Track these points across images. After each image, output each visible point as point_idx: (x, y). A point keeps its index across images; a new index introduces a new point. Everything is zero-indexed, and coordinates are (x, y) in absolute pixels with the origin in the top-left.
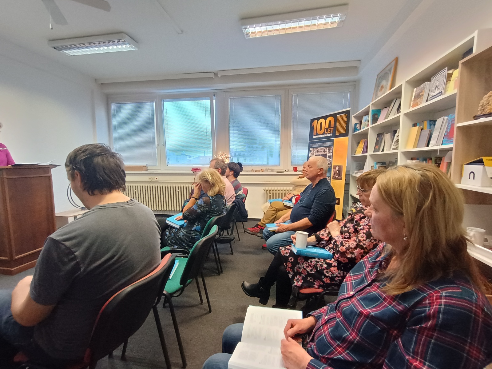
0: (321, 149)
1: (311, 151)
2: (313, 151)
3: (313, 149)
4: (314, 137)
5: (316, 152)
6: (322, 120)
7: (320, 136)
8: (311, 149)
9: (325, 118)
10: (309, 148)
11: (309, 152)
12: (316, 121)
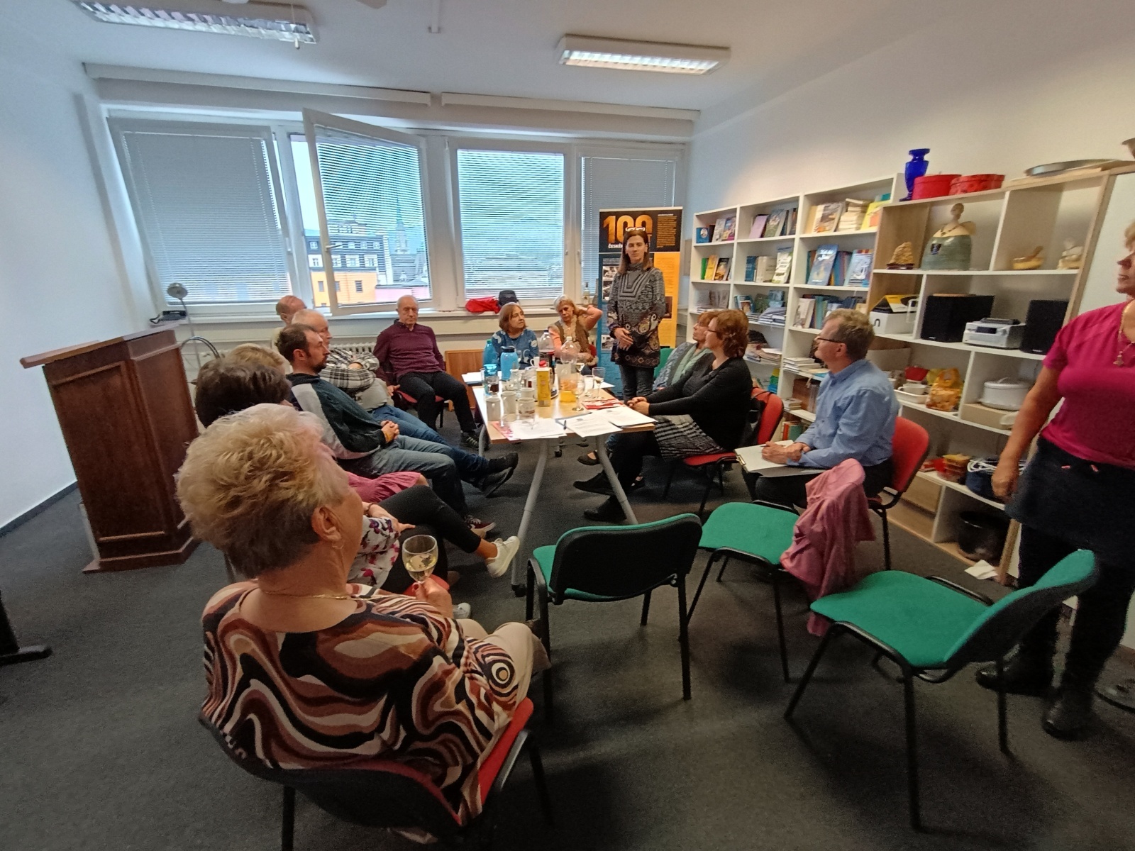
1: (607, 271)
2: (610, 272)
3: (611, 268)
4: (610, 246)
6: (629, 219)
8: (604, 268)
9: (634, 215)
10: (601, 265)
11: (601, 273)
12: (614, 217)
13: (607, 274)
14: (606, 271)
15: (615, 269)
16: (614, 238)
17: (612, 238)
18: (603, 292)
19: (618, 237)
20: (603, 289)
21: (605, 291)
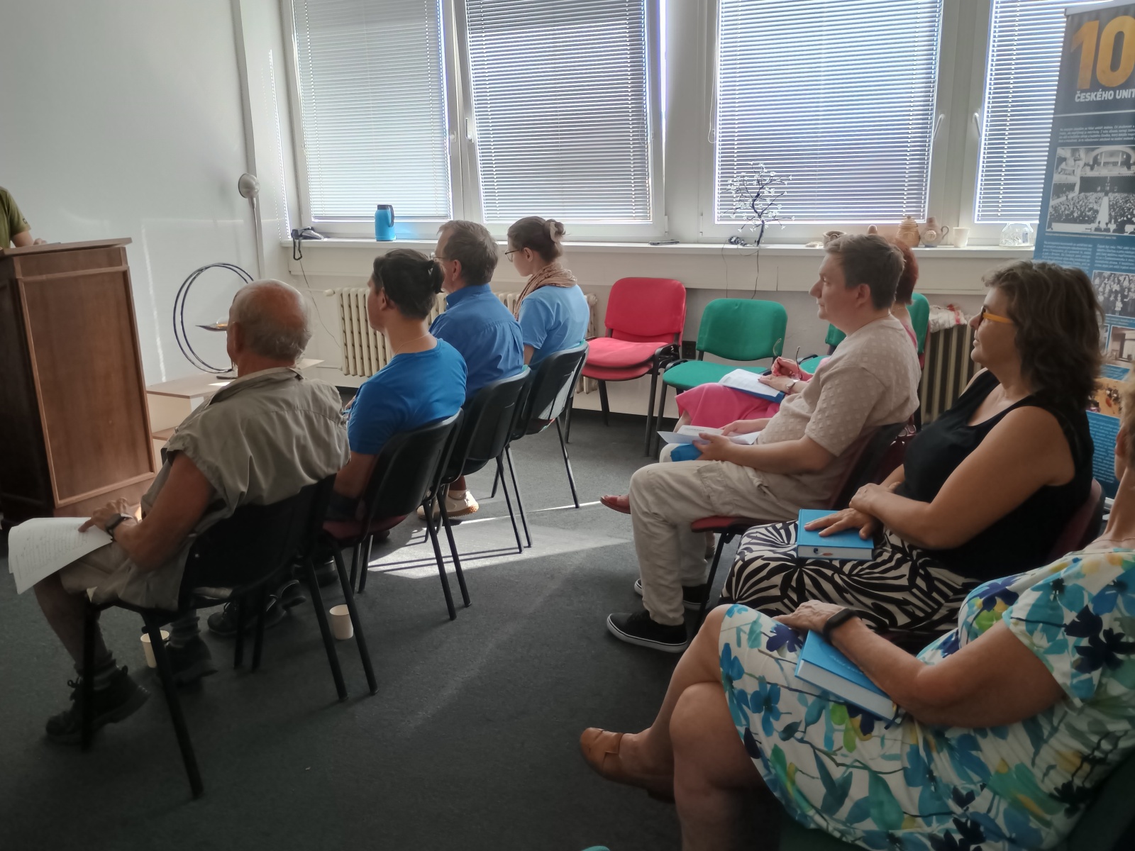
0: (1112, 154)
2: (1071, 162)
3: (1074, 151)
4: (1081, 97)
5: (1086, 165)
6: (1127, 26)
7: (1108, 95)
8: (1062, 152)
10: (1054, 144)
11: (1054, 163)
13: (1063, 166)
14: (1063, 160)
15: (1082, 154)
16: (1088, 75)
17: (1084, 76)
18: (1051, 210)
19: (1098, 72)
20: (1053, 202)
21: (1055, 208)
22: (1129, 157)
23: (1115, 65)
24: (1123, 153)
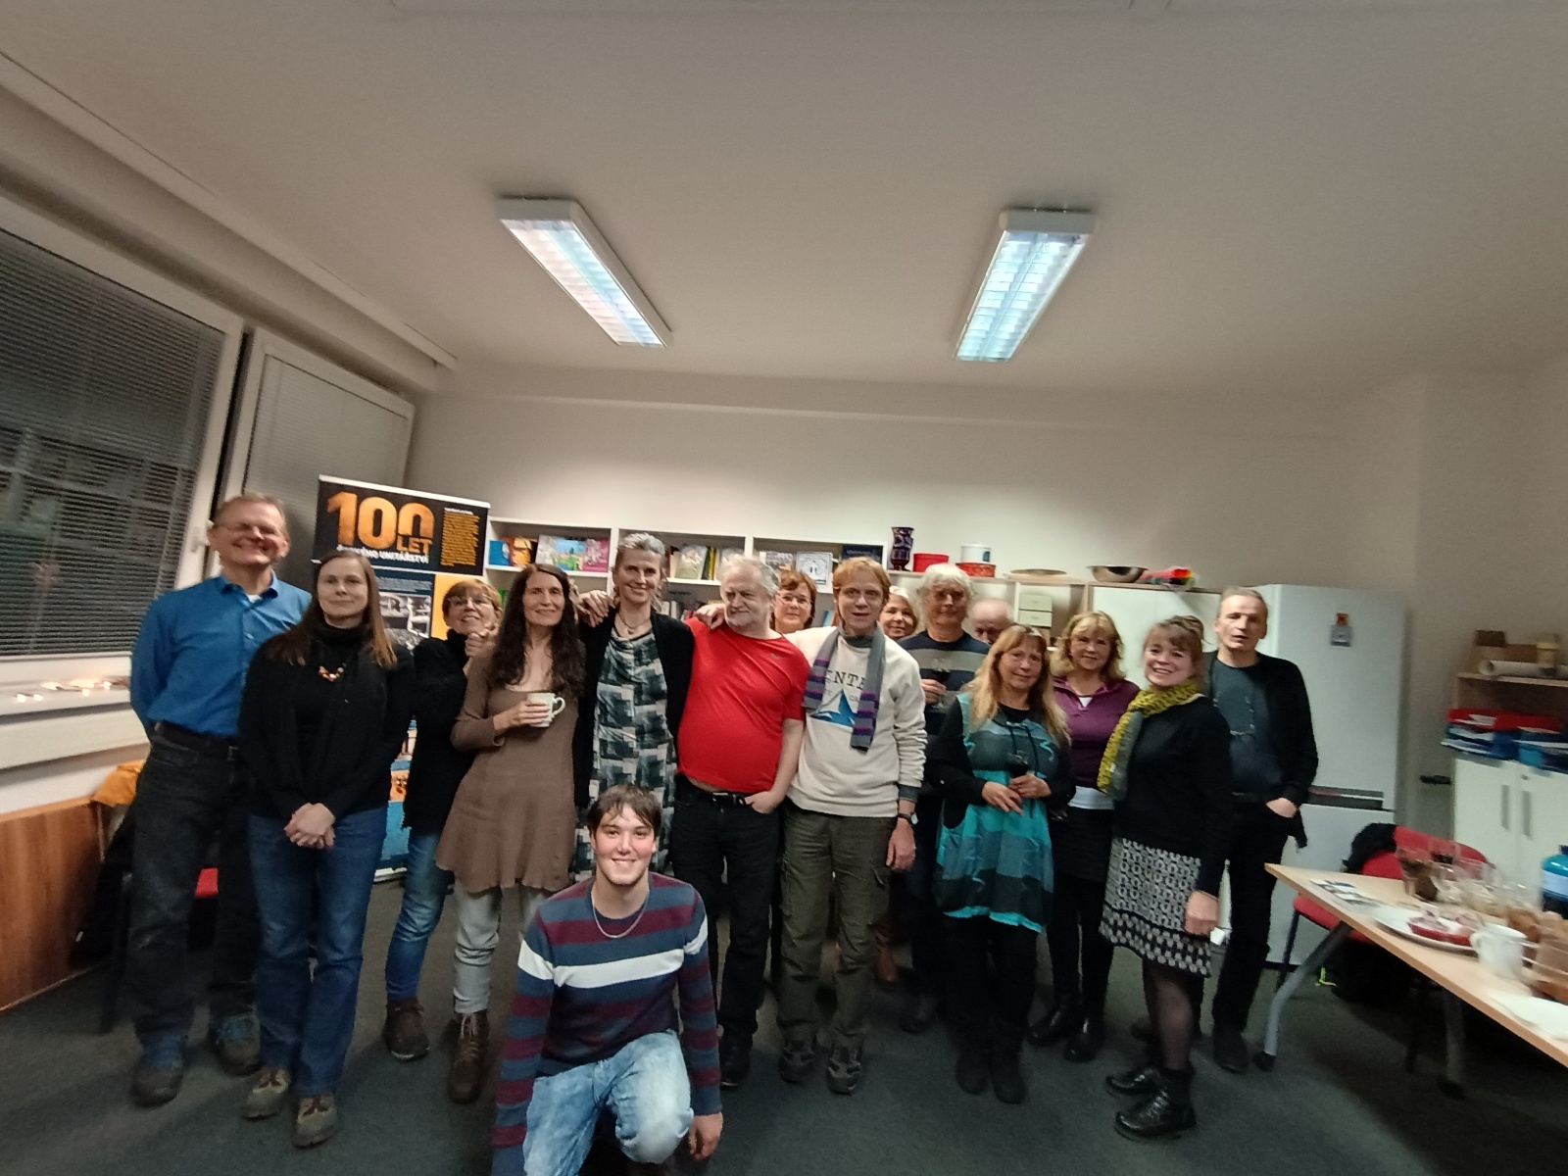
6: (387, 507)
9: (395, 500)
12: (353, 497)
16: (350, 535)
19: (360, 534)
22: (398, 602)
23: (377, 531)
24: (392, 599)
